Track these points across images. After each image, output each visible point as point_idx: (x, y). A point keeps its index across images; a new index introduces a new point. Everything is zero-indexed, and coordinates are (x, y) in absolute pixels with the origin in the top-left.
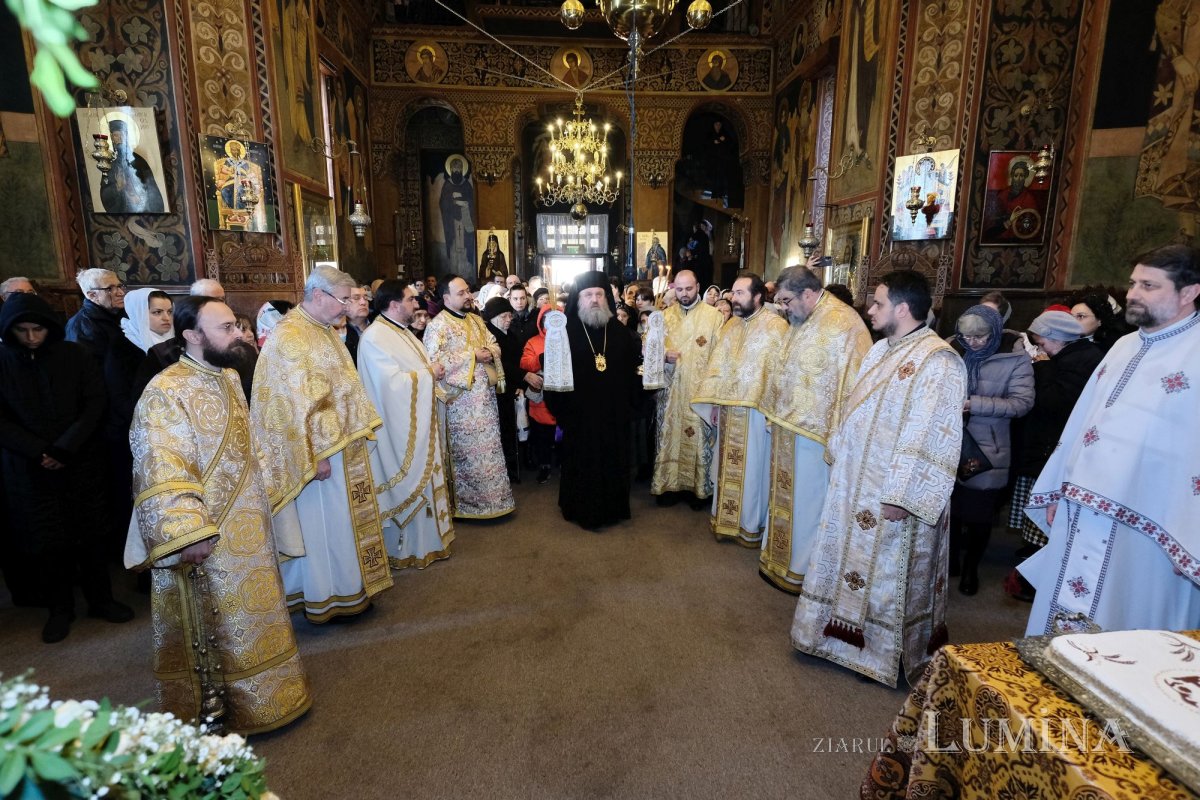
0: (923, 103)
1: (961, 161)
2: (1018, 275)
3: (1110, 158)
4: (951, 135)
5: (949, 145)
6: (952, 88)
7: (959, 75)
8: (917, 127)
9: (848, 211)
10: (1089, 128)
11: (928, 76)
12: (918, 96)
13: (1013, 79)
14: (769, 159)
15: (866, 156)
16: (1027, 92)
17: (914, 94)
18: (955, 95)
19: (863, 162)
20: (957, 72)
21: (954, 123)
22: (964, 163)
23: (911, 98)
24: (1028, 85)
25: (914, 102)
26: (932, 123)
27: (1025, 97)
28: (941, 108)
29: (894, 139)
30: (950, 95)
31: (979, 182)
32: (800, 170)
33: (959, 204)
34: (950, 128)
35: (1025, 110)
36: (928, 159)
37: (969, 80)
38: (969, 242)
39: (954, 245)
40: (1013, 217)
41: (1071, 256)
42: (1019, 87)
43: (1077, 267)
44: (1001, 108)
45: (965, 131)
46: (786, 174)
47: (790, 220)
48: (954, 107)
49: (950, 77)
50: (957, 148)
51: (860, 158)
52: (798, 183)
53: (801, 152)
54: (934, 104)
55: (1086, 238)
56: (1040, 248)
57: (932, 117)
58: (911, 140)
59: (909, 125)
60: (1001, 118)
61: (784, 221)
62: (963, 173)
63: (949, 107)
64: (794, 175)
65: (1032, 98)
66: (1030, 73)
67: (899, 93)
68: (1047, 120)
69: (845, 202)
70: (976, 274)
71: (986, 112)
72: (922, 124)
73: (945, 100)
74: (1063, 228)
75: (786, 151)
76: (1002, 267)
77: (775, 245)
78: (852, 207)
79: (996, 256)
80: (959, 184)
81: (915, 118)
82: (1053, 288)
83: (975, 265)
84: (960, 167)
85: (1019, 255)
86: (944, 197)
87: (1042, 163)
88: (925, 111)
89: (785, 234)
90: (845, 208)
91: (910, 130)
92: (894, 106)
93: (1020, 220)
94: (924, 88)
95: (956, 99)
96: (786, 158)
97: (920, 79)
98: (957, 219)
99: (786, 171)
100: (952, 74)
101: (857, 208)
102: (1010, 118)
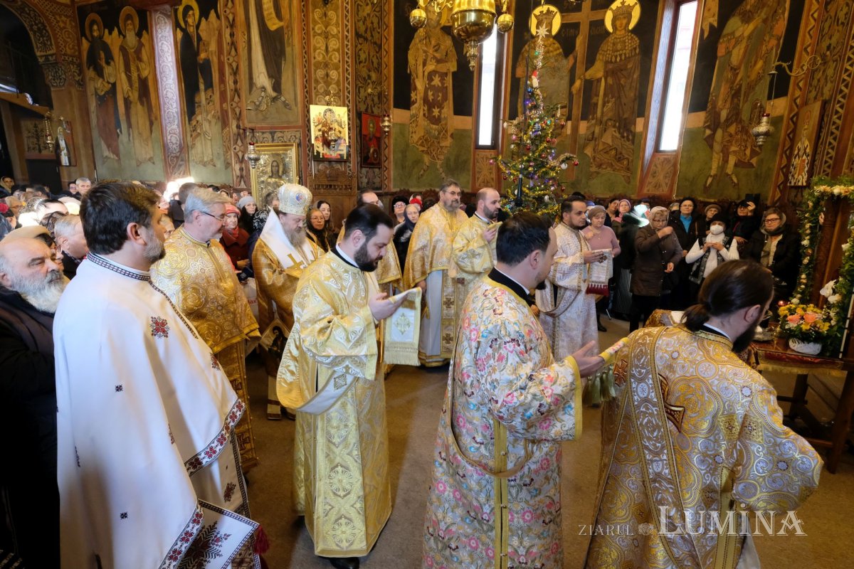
0: (320, 73)
1: (348, 115)
2: (374, 183)
3: (400, 124)
4: (340, 97)
5: (339, 104)
6: (337, 69)
7: (339, 61)
8: (319, 87)
9: (268, 136)
10: (392, 107)
11: (321, 56)
12: (317, 67)
13: (364, 72)
14: (80, 66)
15: (283, 99)
16: (369, 81)
17: (315, 65)
18: (339, 73)
19: (279, 103)
20: (338, 59)
21: (340, 90)
22: (351, 116)
23: (313, 68)
24: (370, 77)
25: (315, 71)
26: (328, 86)
27: (369, 84)
28: (331, 79)
29: (307, 92)
30: (335, 72)
31: (358, 129)
32: (136, 85)
33: (351, 141)
34: (338, 93)
35: (370, 90)
36: (330, 110)
37: (346, 66)
38: (358, 163)
39: (351, 165)
40: (371, 150)
41: (392, 173)
42: (367, 78)
43: (394, 179)
44: (362, 87)
45: (348, 97)
46: (114, 85)
47: (130, 126)
48: (338, 81)
49: (336, 61)
50: (344, 106)
51: (274, 99)
52: (134, 96)
53: (133, 68)
54: (327, 75)
55: (396, 164)
56: (379, 168)
57: (328, 84)
58: (317, 95)
59: (313, 85)
60: (362, 94)
61: (118, 125)
62: (351, 122)
63: (336, 79)
64: (126, 86)
65: (371, 85)
66: (370, 71)
67: (306, 61)
68: (376, 99)
69: (262, 128)
70: (362, 183)
71: (358, 89)
72: (321, 87)
73: (334, 74)
74: (387, 158)
75: (108, 63)
76: (369, 179)
77: (109, 146)
78: (273, 134)
79: (367, 172)
80: (349, 129)
81: (317, 82)
82: (386, 191)
83: (361, 178)
84: (349, 119)
85: (374, 172)
86: (342, 135)
87: (386, 124)
88: (323, 78)
89: (124, 138)
90: (263, 133)
91: (315, 89)
92: (305, 70)
93: (373, 153)
94: (320, 63)
95: (339, 76)
96: (108, 70)
97: (316, 56)
98: (351, 150)
99: (112, 80)
100: (335, 59)
101: (278, 135)
102: (366, 94)
